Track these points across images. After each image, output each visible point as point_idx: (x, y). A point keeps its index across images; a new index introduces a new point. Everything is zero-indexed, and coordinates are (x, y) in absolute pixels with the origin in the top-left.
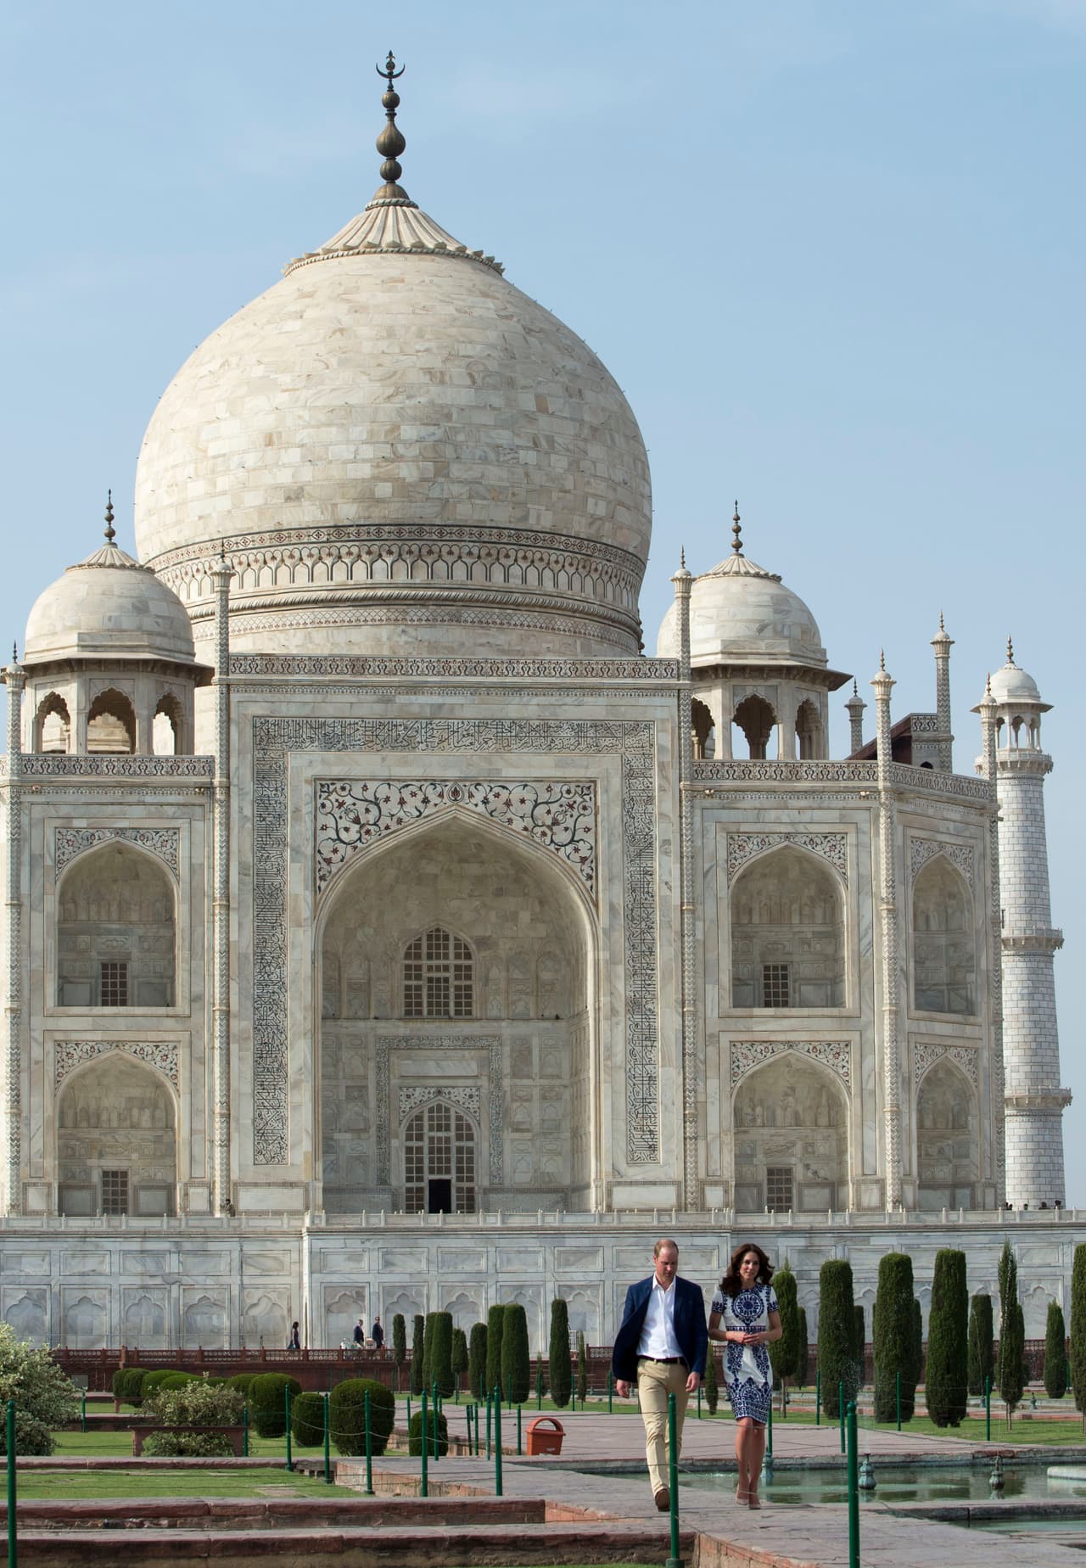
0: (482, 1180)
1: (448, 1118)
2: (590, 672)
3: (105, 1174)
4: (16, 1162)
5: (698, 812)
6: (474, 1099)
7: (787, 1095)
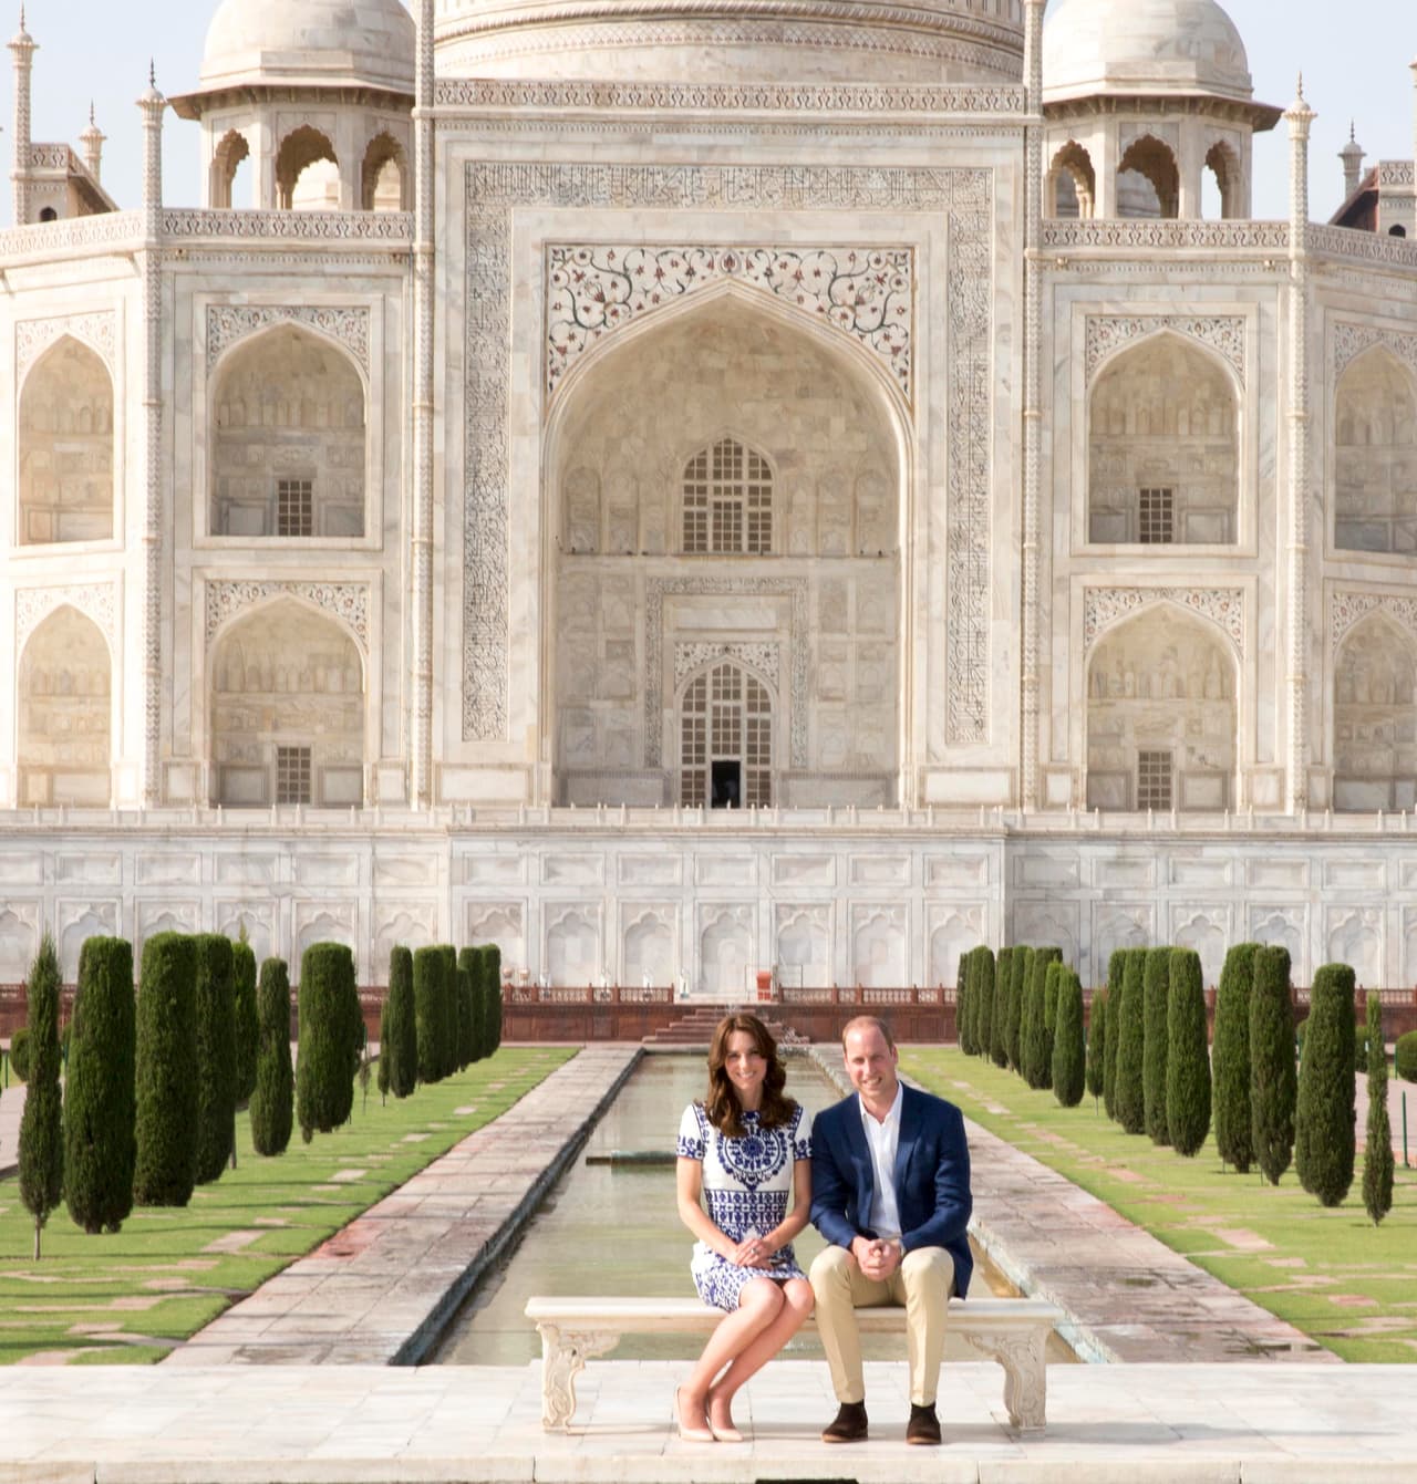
0: (779, 762)
1: (737, 683)
2: (908, 102)
3: (282, 751)
4: (155, 736)
5: (1048, 289)
6: (772, 658)
7: (1165, 657)
